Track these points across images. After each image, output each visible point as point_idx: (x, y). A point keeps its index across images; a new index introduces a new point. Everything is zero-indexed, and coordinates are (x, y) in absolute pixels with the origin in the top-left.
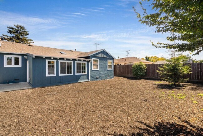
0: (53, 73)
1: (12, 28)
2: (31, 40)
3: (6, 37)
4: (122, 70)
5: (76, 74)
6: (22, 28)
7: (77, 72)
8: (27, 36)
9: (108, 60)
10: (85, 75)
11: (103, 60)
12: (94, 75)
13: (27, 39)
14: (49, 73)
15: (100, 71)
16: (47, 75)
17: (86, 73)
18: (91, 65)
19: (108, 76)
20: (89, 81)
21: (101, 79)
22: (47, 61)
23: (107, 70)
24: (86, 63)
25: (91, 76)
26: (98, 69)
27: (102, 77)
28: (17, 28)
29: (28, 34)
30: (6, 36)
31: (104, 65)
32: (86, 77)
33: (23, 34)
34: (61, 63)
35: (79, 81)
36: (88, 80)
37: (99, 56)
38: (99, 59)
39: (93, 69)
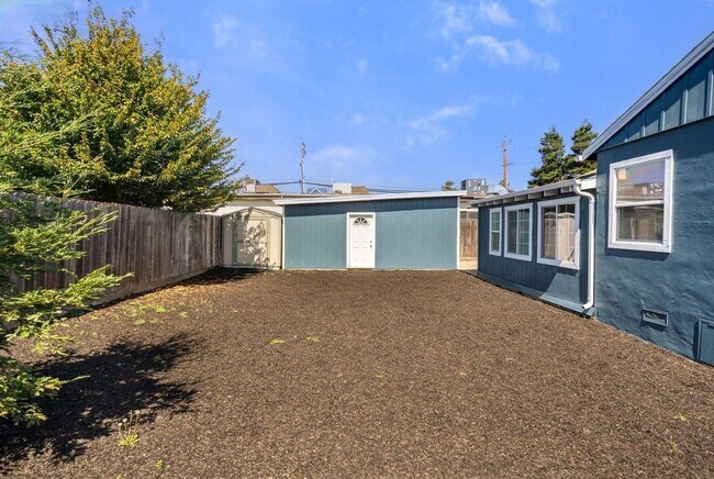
0: (498, 248)
5: (540, 259)
10: (571, 272)
14: (494, 247)
15: (687, 266)
16: (491, 251)
17: (575, 264)
18: (603, 212)
21: (696, 349)
22: (492, 211)
24: (576, 202)
25: (603, 292)
26: (666, 246)
27: (704, 331)
32: (575, 282)
37: (668, 121)
38: (670, 152)
39: (614, 242)
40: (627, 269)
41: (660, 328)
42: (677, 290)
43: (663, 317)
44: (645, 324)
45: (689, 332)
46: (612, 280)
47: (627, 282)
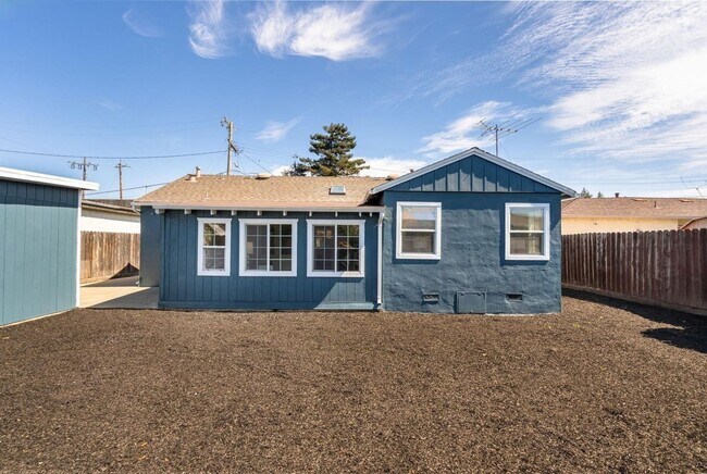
0: (222, 267)
1: (319, 138)
2: (359, 162)
3: (307, 164)
4: (663, 267)
5: (311, 273)
6: (340, 130)
7: (318, 266)
8: (352, 151)
9: (509, 206)
10: (357, 280)
11: (467, 208)
12: (410, 284)
13: (351, 160)
14: (209, 265)
15: (449, 266)
16: (202, 271)
17: (361, 273)
18: (389, 234)
19: (511, 296)
20: (375, 310)
21: (455, 308)
22: (201, 222)
23: (504, 263)
24: (361, 224)
25: (391, 290)
26: (437, 256)
27: (460, 298)
28: (329, 135)
29: (352, 147)
30: (308, 160)
31: (481, 233)
32: (360, 288)
33: (342, 147)
34: (250, 229)
35: (322, 306)
36: (370, 306)
37: (440, 186)
38: (440, 204)
39: (400, 255)
40: (411, 271)
41: (435, 303)
42: (445, 279)
43: (437, 296)
44: (424, 303)
45: (451, 300)
46: (399, 280)
47: (411, 279)
